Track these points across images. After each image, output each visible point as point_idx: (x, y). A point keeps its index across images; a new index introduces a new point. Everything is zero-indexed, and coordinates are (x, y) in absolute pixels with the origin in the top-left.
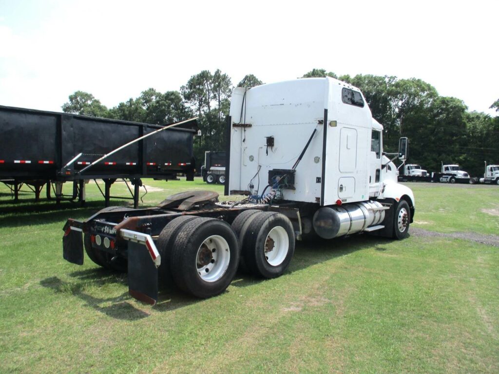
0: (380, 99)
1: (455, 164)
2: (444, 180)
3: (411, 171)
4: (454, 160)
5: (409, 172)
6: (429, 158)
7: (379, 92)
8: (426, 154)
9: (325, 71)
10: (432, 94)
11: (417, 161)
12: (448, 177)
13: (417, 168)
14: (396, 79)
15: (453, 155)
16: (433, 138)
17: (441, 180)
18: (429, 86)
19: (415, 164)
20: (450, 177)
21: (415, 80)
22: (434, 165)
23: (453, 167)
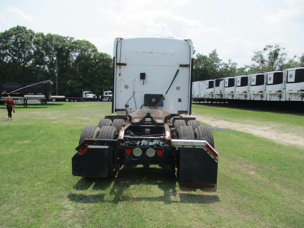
0: (65, 50)
1: (109, 91)
2: (105, 100)
3: (87, 95)
4: (109, 89)
5: (86, 96)
6: (96, 87)
7: (64, 46)
8: (94, 85)
9: (26, 28)
10: (95, 50)
11: (89, 89)
12: (107, 98)
13: (90, 93)
14: (74, 39)
15: (108, 86)
16: (97, 76)
17: (103, 100)
18: (93, 45)
19: (89, 91)
20: (109, 98)
21: (85, 41)
22: (98, 91)
23: (109, 93)
